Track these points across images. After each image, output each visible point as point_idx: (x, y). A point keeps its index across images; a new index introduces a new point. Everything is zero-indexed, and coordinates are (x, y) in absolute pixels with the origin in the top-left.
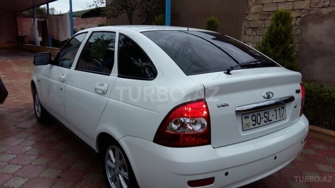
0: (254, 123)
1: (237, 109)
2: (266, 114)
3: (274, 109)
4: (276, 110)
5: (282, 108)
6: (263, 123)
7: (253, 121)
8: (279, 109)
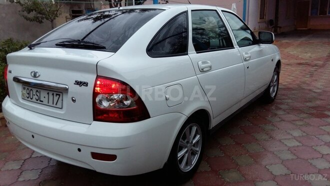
0: (28, 96)
2: (37, 93)
3: (47, 92)
4: (48, 93)
5: (57, 95)
6: (34, 100)
7: (28, 94)
8: (53, 94)
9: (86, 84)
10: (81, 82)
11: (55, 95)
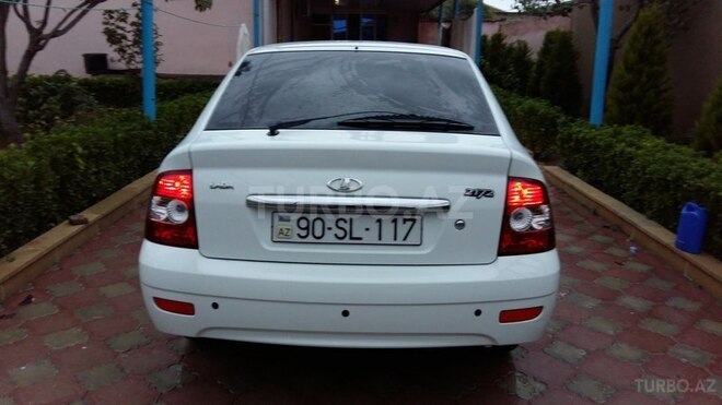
0: (304, 233)
1: (251, 198)
2: (341, 222)
4: (379, 221)
5: (406, 220)
6: (329, 237)
7: (303, 229)
8: (395, 221)
9: (488, 193)
10: (480, 192)
11: (400, 222)
